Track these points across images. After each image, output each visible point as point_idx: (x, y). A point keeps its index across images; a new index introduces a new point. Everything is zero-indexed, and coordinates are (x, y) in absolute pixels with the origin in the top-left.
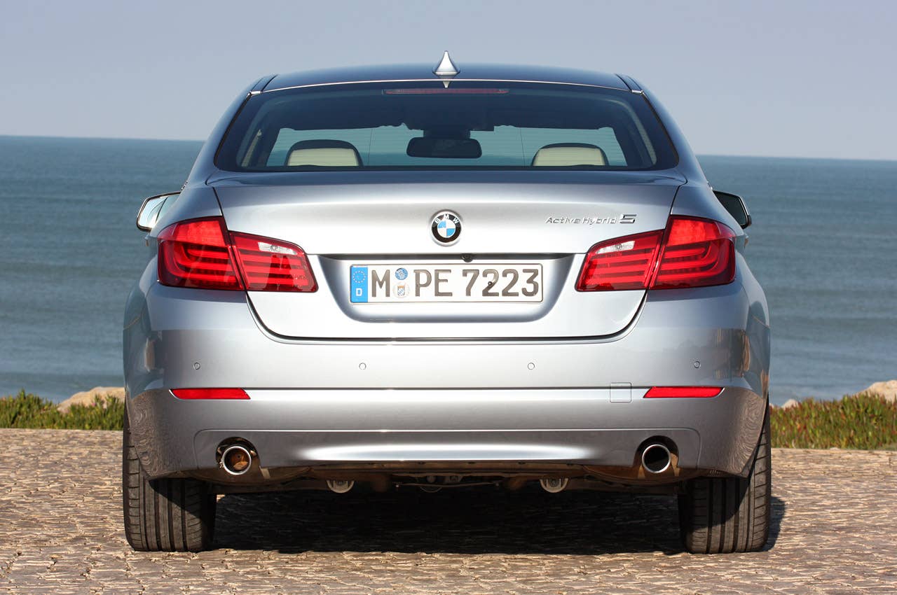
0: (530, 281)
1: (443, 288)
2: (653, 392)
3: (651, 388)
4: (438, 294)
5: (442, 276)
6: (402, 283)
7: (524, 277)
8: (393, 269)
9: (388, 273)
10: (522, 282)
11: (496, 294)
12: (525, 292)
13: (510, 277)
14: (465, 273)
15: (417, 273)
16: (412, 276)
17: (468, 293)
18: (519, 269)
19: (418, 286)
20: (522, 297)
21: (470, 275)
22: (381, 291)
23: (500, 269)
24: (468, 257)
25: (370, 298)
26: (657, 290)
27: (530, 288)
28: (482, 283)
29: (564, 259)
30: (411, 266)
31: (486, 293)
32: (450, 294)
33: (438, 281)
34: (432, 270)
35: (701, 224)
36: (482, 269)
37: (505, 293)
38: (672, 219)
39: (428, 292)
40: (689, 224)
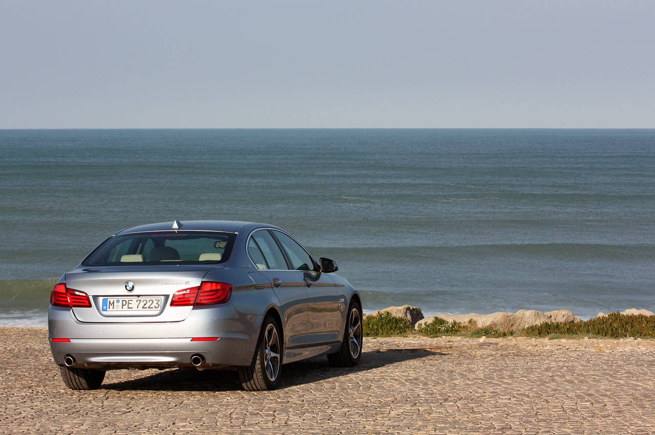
0: (157, 303)
1: (130, 306)
2: (193, 339)
3: (193, 338)
4: (128, 308)
5: (130, 302)
6: (118, 304)
7: (155, 302)
8: (115, 300)
9: (114, 301)
10: (155, 304)
11: (146, 308)
12: (155, 307)
13: (151, 302)
14: (137, 301)
15: (123, 301)
16: (121, 302)
17: (138, 308)
18: (154, 299)
19: (123, 305)
20: (154, 309)
21: (139, 302)
22: (111, 307)
23: (148, 300)
24: (138, 296)
25: (108, 309)
26: (197, 305)
27: (157, 306)
28: (142, 304)
29: (167, 297)
30: (121, 299)
31: (143, 308)
32: (132, 308)
33: (129, 303)
34: (127, 300)
35: (214, 284)
36: (142, 299)
37: (149, 308)
38: (202, 282)
39: (125, 307)
40: (210, 284)
